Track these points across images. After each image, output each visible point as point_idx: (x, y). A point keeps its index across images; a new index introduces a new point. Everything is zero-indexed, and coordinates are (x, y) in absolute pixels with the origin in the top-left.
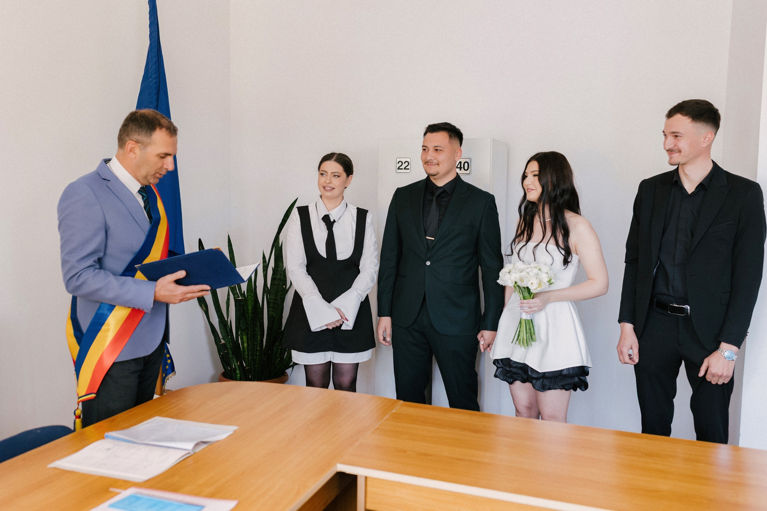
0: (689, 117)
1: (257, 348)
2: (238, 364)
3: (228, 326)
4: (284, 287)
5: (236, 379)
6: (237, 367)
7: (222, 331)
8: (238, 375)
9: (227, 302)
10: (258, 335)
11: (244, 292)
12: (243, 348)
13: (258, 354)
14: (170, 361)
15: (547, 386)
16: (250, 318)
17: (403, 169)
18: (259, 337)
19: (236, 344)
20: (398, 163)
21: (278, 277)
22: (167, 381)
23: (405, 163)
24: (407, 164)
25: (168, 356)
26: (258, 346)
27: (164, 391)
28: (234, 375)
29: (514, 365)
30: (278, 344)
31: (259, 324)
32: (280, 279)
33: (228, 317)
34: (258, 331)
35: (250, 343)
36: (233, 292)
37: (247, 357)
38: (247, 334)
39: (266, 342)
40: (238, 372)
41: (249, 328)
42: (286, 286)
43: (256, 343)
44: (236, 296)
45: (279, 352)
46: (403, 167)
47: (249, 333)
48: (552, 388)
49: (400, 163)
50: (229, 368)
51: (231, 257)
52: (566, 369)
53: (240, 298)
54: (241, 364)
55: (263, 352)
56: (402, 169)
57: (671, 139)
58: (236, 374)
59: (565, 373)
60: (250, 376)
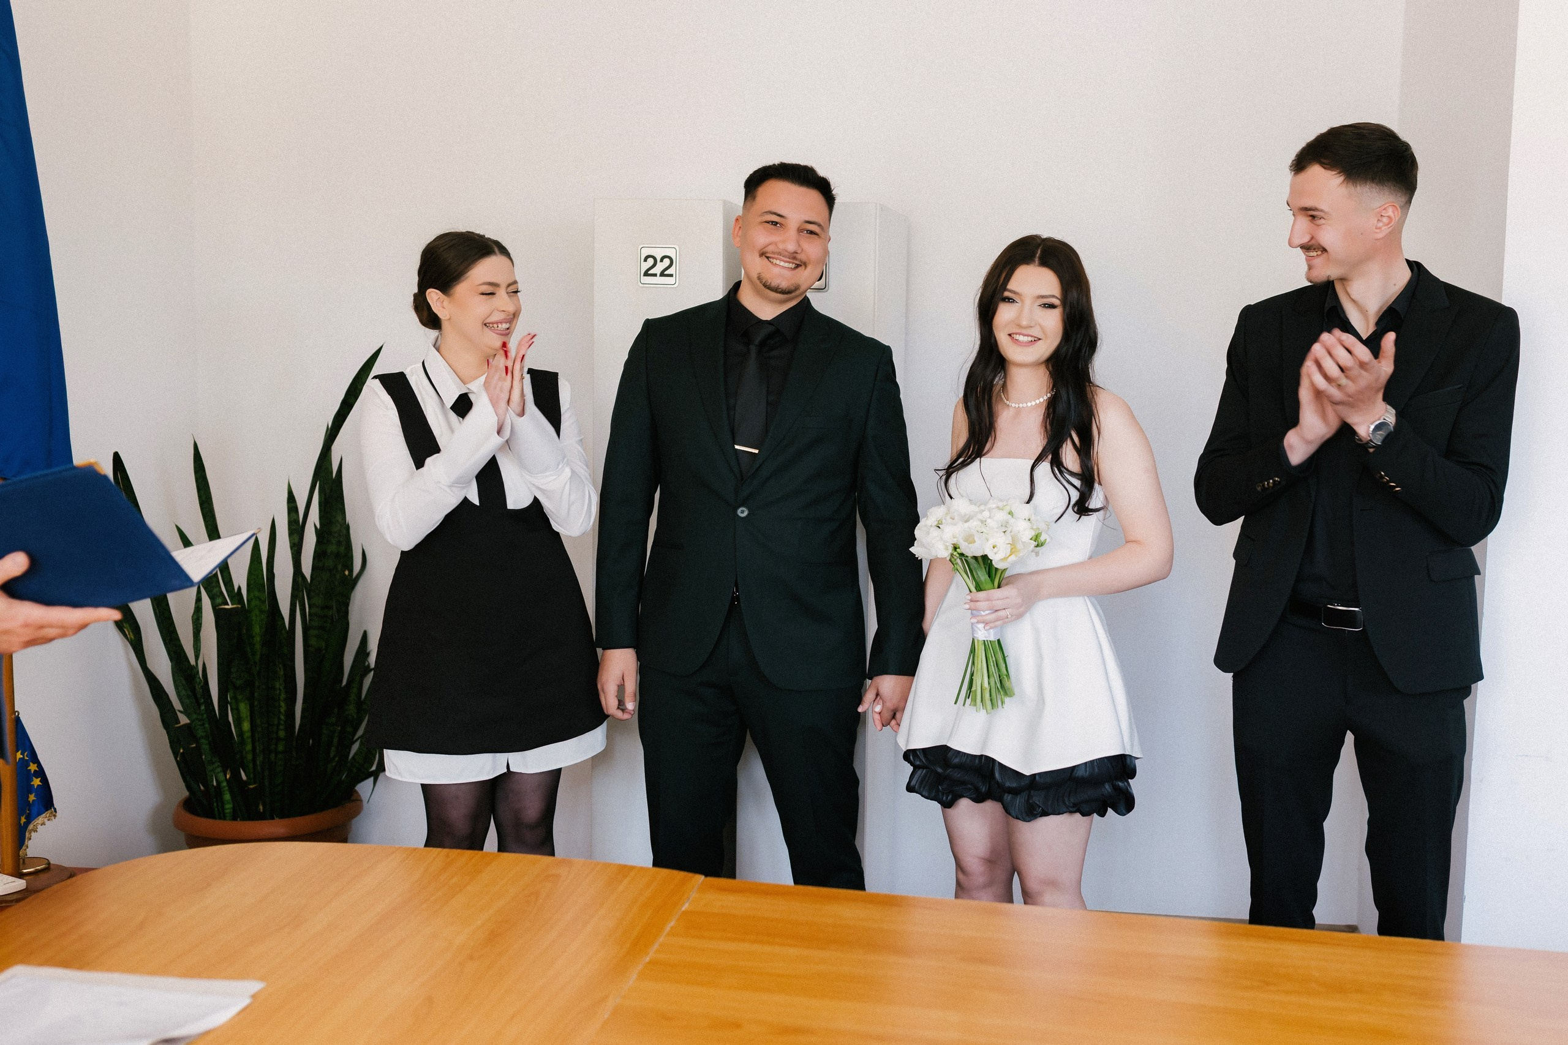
0: (1339, 173)
1: (277, 733)
2: (228, 776)
3: (198, 680)
4: (347, 573)
5: (222, 815)
6: (225, 784)
7: (183, 692)
8: (229, 807)
9: (195, 617)
10: (279, 699)
11: (239, 588)
12: (241, 734)
13: (281, 748)
14: (40, 781)
15: (1040, 807)
16: (258, 657)
17: (658, 275)
18: (283, 704)
19: (219, 726)
20: (645, 260)
21: (332, 548)
22: (33, 834)
23: (662, 260)
24: (667, 262)
25: (33, 767)
26: (281, 727)
27: (24, 860)
28: (215, 804)
29: (956, 761)
30: (333, 720)
31: (282, 673)
32: (337, 555)
33: (197, 657)
34: (280, 689)
35: (258, 722)
36: (211, 591)
37: (250, 757)
38: (251, 699)
39: (302, 718)
40: (227, 797)
41: (257, 684)
42: (351, 571)
43: (276, 722)
44: (219, 600)
45: (335, 740)
46: (657, 270)
47: (256, 694)
48: (1050, 810)
49: (651, 261)
50: (202, 788)
51: (204, 498)
52: (1086, 763)
53: (230, 606)
54: (236, 776)
55: (294, 743)
56: (655, 275)
57: (1303, 222)
58: (223, 803)
59: (1080, 773)
60: (261, 807)
